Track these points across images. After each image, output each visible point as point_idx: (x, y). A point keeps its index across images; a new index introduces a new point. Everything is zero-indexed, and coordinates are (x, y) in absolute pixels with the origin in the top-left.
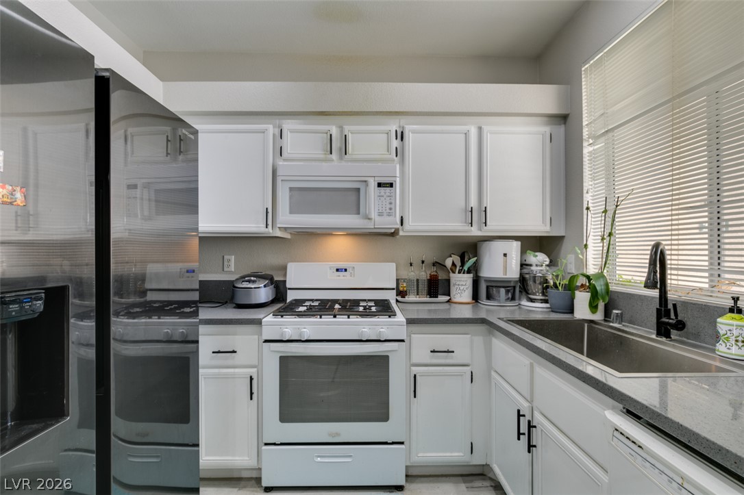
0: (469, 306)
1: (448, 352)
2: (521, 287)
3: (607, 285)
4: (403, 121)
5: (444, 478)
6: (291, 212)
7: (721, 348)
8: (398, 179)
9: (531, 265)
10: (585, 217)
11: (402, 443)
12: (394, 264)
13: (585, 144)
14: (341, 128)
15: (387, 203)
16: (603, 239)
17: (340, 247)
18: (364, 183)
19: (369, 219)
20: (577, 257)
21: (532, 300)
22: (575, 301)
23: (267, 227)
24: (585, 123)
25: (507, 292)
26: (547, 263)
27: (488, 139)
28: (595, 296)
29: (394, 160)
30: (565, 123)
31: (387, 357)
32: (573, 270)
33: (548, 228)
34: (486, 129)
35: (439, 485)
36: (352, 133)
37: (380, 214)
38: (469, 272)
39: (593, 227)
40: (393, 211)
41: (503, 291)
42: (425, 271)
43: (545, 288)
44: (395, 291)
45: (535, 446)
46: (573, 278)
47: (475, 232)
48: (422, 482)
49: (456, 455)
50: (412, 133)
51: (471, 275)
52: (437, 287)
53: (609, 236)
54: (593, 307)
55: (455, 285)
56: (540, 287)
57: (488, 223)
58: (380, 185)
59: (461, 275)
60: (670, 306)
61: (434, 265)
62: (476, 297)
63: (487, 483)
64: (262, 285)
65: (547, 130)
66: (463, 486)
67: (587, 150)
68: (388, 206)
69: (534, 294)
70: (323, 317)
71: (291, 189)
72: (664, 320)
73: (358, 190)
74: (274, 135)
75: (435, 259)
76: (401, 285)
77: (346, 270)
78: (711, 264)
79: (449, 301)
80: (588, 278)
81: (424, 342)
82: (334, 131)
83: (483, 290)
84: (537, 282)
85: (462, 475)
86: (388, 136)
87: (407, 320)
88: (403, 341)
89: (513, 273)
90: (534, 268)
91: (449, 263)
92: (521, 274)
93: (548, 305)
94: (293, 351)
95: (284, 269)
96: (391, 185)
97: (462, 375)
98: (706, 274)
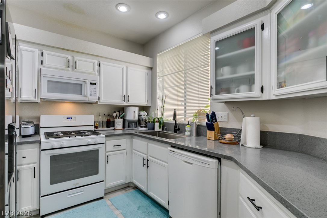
0: (122, 130)
1: (119, 145)
2: (139, 123)
3: (163, 121)
4: (100, 59)
5: (116, 191)
6: (48, 92)
7: (186, 133)
8: (98, 82)
9: (141, 115)
10: (157, 100)
11: (103, 181)
12: (93, 115)
13: (157, 78)
14: (73, 58)
15: (94, 91)
16: (162, 107)
17: (67, 108)
18: (84, 82)
19: (87, 97)
20: (155, 112)
21: (141, 127)
22: (155, 126)
23: (35, 98)
24: (157, 72)
25: (135, 124)
26: (146, 115)
27: (129, 71)
28: (160, 123)
29: (96, 74)
30: (151, 70)
31: (98, 150)
32: (153, 116)
33: (146, 103)
34: (129, 68)
35: (115, 193)
36: (78, 60)
37: (91, 95)
38: (122, 118)
39: (159, 104)
40: (96, 94)
41: (134, 124)
42: (105, 118)
43: (146, 123)
44: (93, 126)
45: (149, 166)
46: (154, 119)
47: (125, 104)
48: (109, 194)
49: (121, 181)
50: (103, 65)
51: (122, 119)
52: (110, 124)
53: (163, 107)
54: (160, 127)
55: (117, 123)
56: (144, 122)
57: (129, 101)
58: (91, 84)
59: (119, 119)
60: (177, 125)
61: (109, 116)
62: (124, 127)
63: (131, 188)
64: (31, 126)
65: (146, 71)
66: (123, 191)
67: (158, 80)
68: (94, 92)
69: (142, 125)
70: (71, 137)
71: (48, 81)
72: (176, 128)
73: (81, 85)
74: (38, 54)
75: (109, 114)
76: (96, 124)
77: (71, 118)
78: (184, 114)
79: (114, 129)
80: (158, 118)
81: (111, 143)
82: (70, 58)
83: (126, 124)
84: (143, 121)
85: (122, 189)
86: (94, 65)
87: (105, 135)
88: (103, 143)
89: (136, 118)
90: (142, 116)
91: (115, 115)
92: (139, 119)
93: (147, 128)
94: (58, 152)
95: (39, 119)
96: (96, 84)
97: (123, 153)
98: (183, 117)
